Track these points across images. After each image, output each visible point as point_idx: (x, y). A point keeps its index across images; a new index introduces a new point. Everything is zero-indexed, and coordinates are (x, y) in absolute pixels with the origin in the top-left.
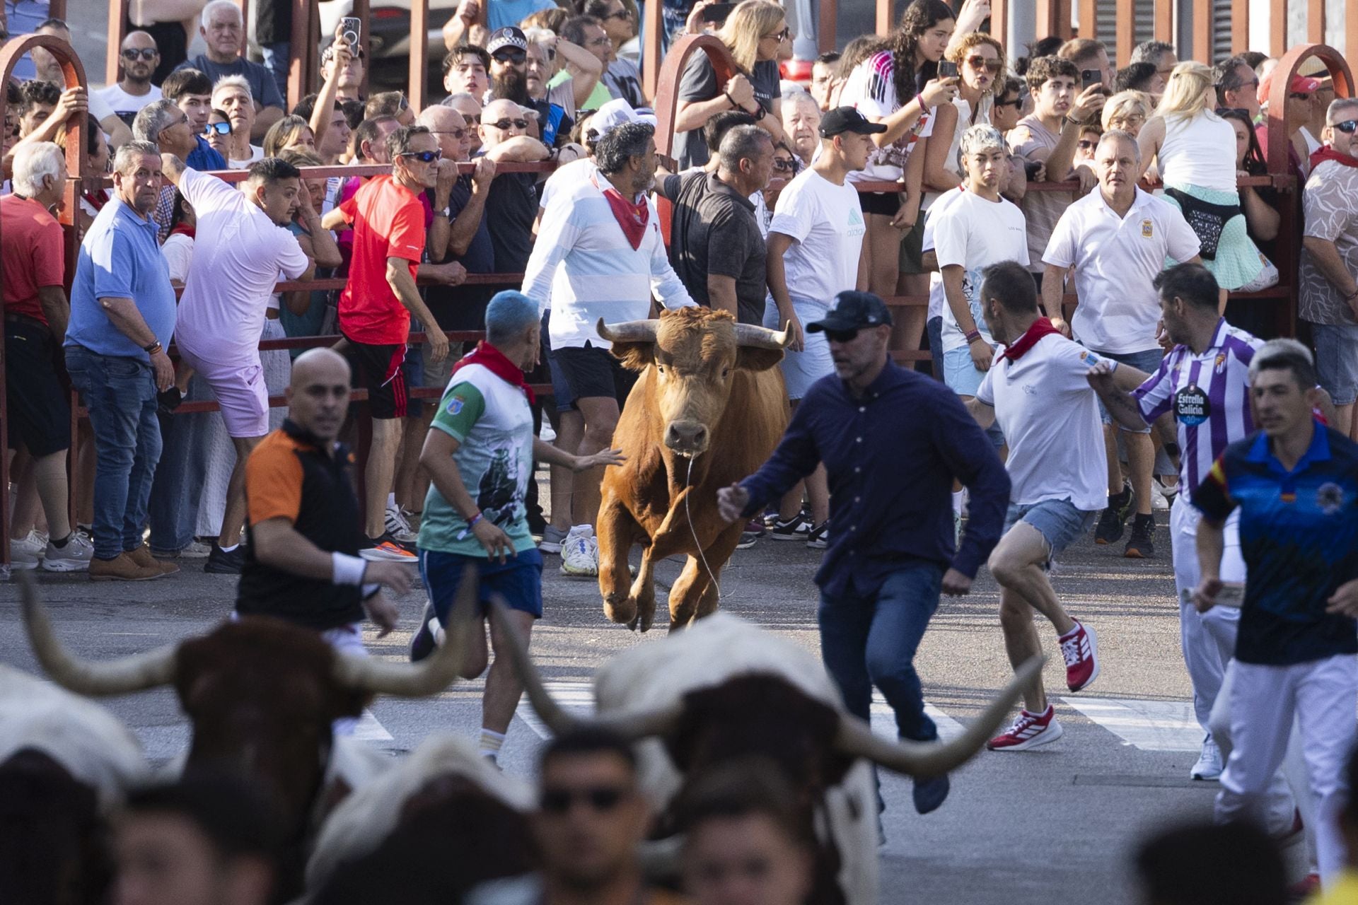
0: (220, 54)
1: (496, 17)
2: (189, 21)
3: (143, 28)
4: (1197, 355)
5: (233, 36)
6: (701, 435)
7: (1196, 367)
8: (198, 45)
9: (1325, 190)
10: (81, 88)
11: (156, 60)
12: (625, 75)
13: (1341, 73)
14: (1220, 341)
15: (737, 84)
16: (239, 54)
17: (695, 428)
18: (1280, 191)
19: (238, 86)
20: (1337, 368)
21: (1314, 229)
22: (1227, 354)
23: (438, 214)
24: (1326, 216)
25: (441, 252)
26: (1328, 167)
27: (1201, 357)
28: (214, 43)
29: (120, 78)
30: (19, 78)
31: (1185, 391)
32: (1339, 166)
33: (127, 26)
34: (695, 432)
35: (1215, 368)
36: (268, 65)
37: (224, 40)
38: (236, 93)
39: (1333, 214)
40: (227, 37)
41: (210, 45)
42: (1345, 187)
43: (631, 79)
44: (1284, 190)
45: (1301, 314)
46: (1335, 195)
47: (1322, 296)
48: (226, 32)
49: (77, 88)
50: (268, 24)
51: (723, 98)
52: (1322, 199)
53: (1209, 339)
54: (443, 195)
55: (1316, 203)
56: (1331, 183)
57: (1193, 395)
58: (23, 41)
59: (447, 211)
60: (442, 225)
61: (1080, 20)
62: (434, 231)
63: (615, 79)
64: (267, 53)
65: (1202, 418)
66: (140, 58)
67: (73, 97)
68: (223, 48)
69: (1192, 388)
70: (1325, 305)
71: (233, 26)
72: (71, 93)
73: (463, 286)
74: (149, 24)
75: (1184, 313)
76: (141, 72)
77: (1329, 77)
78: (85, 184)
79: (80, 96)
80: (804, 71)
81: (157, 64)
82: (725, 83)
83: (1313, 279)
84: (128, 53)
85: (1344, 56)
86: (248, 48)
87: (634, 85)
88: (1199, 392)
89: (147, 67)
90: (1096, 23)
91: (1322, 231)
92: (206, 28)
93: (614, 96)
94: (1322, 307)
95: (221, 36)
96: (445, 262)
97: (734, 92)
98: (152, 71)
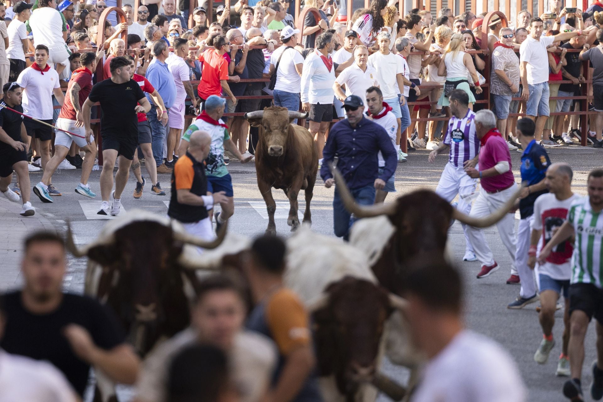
0: (168, 13)
1: (251, 2)
2: (159, 3)
3: (145, 5)
4: (460, 119)
5: (172, 7)
6: (281, 150)
7: (459, 123)
8: (161, 10)
9: (500, 56)
10: (126, 23)
11: (148, 14)
12: (289, 20)
13: (504, 20)
14: (469, 116)
15: (322, 22)
16: (174, 13)
17: (279, 148)
18: (485, 55)
19: (178, 22)
20: (502, 108)
21: (498, 67)
22: (471, 120)
23: (232, 61)
24: (501, 63)
25: (232, 72)
26: (499, 48)
27: (462, 120)
28: (166, 9)
29: (138, 20)
30: (109, 20)
31: (455, 131)
32: (503, 48)
33: (140, 4)
34: (279, 149)
35: (466, 124)
36: (183, 16)
37: (169, 8)
38: (177, 24)
39: (503, 62)
40: (170, 8)
41: (165, 10)
42: (505, 54)
43: (291, 21)
44: (486, 55)
45: (491, 92)
46: (503, 57)
47: (498, 87)
48: (170, 6)
49: (125, 23)
50: (182, 4)
51: (317, 26)
52: (499, 58)
53: (465, 115)
54: (233, 55)
55: (498, 59)
56: (501, 53)
57: (458, 132)
58: (110, 9)
59: (234, 60)
60: (233, 64)
61: (426, 3)
62: (230, 66)
63: (286, 21)
64: (182, 13)
65: (461, 140)
66: (143, 14)
67: (124, 25)
68: (169, 11)
69: (458, 130)
70: (499, 89)
71: (172, 4)
72: (123, 24)
73: (240, 83)
74: (147, 5)
75: (457, 105)
76: (143, 18)
77: (500, 20)
78: (127, 52)
79: (126, 25)
80: (343, 18)
81: (148, 15)
82: (318, 22)
83: (495, 81)
84: (140, 12)
85: (505, 14)
86: (176, 11)
87: (292, 23)
88: (460, 131)
89: (145, 16)
90: (431, 4)
91: (500, 68)
92: (164, 5)
93: (286, 26)
94: (498, 90)
95: (168, 7)
96: (233, 75)
97: (321, 24)
98: (147, 17)
